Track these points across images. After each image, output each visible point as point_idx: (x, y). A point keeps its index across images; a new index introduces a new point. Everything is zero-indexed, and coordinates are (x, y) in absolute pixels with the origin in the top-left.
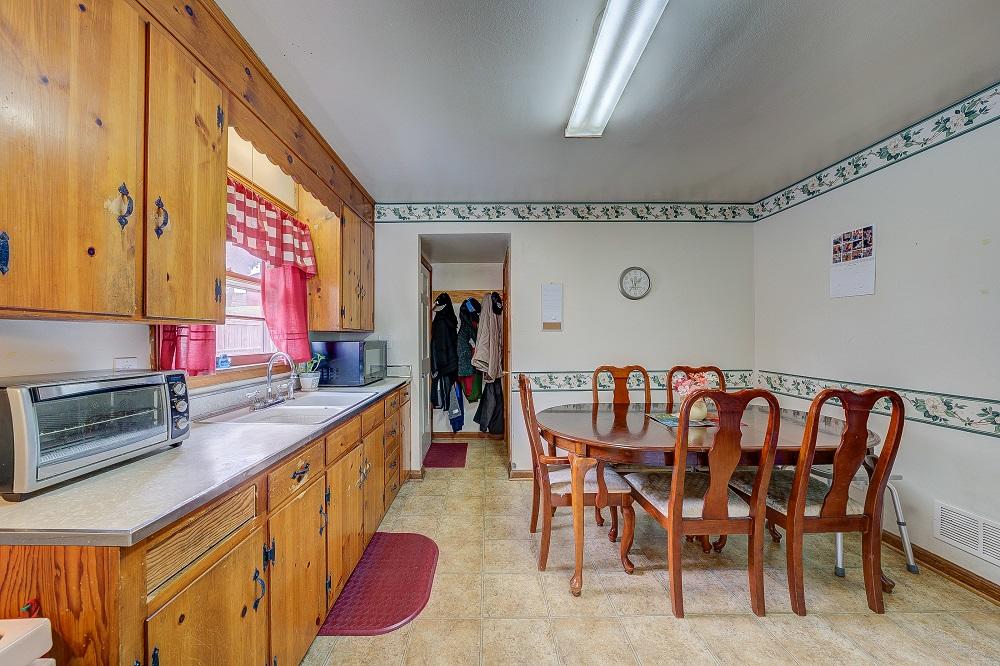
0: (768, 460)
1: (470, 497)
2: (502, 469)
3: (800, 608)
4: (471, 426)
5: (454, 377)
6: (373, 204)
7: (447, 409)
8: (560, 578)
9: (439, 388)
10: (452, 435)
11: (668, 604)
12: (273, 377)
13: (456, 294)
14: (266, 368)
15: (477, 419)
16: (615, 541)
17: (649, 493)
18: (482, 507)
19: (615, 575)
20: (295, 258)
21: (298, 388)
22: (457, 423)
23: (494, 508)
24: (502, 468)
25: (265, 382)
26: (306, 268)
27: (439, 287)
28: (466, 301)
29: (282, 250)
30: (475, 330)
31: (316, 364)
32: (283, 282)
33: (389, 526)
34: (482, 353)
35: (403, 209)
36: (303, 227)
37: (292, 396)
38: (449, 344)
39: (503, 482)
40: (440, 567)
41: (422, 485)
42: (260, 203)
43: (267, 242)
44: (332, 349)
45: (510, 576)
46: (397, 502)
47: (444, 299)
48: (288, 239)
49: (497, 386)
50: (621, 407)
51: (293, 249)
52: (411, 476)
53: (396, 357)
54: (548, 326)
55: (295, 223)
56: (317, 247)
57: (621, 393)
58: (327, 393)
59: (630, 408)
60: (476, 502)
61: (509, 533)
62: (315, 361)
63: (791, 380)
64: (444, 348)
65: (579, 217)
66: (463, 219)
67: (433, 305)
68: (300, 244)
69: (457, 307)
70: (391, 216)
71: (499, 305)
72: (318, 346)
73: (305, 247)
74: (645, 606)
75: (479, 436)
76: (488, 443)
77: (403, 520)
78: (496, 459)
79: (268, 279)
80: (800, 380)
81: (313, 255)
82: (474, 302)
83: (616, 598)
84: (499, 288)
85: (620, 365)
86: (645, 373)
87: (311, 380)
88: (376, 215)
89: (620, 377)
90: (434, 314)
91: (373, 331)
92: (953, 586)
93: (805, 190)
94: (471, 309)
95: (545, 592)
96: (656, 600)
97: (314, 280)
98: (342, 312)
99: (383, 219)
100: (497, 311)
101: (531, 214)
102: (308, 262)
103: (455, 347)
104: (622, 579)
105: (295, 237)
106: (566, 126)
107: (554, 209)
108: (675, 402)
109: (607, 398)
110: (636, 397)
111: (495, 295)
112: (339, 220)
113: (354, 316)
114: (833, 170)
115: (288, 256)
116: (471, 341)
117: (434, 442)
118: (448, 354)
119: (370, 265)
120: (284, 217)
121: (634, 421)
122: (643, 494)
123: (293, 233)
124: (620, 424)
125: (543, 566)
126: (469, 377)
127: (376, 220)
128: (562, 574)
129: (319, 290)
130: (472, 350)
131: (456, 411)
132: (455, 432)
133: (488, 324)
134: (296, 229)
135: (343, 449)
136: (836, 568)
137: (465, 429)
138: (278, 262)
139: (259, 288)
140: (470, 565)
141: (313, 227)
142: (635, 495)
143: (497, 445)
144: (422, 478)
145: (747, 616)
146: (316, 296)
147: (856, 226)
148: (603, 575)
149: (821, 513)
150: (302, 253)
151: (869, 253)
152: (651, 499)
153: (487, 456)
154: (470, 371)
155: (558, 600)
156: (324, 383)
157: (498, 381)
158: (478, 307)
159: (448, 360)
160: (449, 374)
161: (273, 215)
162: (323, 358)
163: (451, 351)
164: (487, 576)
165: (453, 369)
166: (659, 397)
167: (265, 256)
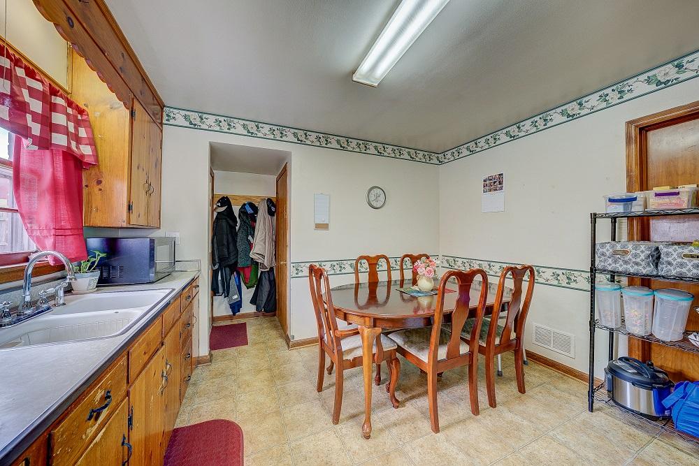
0: (481, 313)
1: (260, 371)
2: (281, 342)
3: (493, 403)
4: (248, 308)
5: (234, 268)
6: (162, 106)
7: (227, 296)
8: (352, 427)
9: (220, 278)
10: (230, 318)
11: (426, 426)
12: (34, 280)
13: (237, 198)
14: (22, 270)
15: (253, 301)
16: (379, 385)
17: (410, 347)
18: (272, 379)
19: (388, 412)
20: (69, 143)
21: (69, 291)
22: (236, 307)
23: (282, 377)
24: (281, 340)
25: (20, 287)
26: (83, 156)
27: (221, 192)
28: (245, 204)
29: (51, 131)
30: (254, 228)
31: (93, 263)
32: (49, 169)
33: (186, 419)
34: (260, 247)
35: (194, 116)
36: (81, 112)
37: (61, 302)
38: (230, 239)
39: (285, 353)
40: (248, 449)
41: (211, 368)
42: (16, 64)
43: (29, 117)
44: (112, 246)
45: (312, 437)
46: (190, 391)
47: (225, 201)
48: (59, 119)
49: (271, 274)
50: (373, 284)
51: (67, 133)
52: (200, 362)
53: (184, 253)
54: (319, 226)
55: (70, 104)
56: (98, 136)
57: (373, 274)
58: (109, 294)
59: (379, 285)
60: (265, 374)
61: (301, 398)
62: (93, 260)
63: (460, 260)
64: (226, 244)
65: (341, 147)
66: (252, 134)
67: (215, 206)
68: (76, 129)
69: (236, 209)
70: (180, 120)
71: (273, 209)
72: (94, 243)
73: (83, 133)
74: (414, 431)
75: (256, 315)
76: (264, 320)
77: (198, 409)
78: (273, 333)
79: (24, 162)
80: (465, 261)
81: (92, 142)
82: (252, 205)
83: (394, 430)
84: (273, 195)
85: (373, 255)
86: (387, 259)
87: (87, 280)
88: (165, 118)
89: (373, 262)
90: (215, 214)
91: (159, 228)
92: (541, 367)
93: (468, 149)
94: (250, 211)
95: (343, 443)
96: (420, 424)
97: (93, 171)
98: (130, 208)
99: (172, 122)
100: (271, 213)
101: (307, 139)
102: (86, 150)
103: (235, 242)
104: (393, 414)
105: (68, 119)
106: (354, 72)
107: (324, 139)
108: (405, 278)
109: (364, 278)
110: (382, 277)
111: (269, 200)
112: (128, 112)
113: (142, 213)
114: (483, 140)
115: (59, 139)
116: (250, 238)
117: (215, 325)
118: (228, 249)
119: (158, 163)
120: (54, 92)
121: (381, 293)
122: (406, 347)
123: (68, 115)
124: (373, 297)
125: (336, 420)
126: (248, 267)
127: (164, 122)
128: (351, 423)
129: (99, 182)
130: (251, 245)
131: (236, 297)
132: (234, 314)
133: (264, 223)
134: (70, 111)
135: (147, 357)
136: (498, 371)
137: (244, 310)
138: (44, 143)
139: (10, 172)
140: (275, 437)
141: (94, 113)
142: (400, 350)
143: (271, 321)
144: (211, 361)
145: (470, 418)
146: (96, 189)
147: (495, 173)
148: (380, 414)
149: (500, 341)
150: (78, 140)
151: (501, 188)
152: (412, 351)
153: (266, 331)
154: (249, 263)
155: (355, 447)
156: (104, 282)
157: (272, 269)
158: (255, 209)
159: (229, 253)
160: (230, 266)
161: (38, 86)
162: (103, 255)
163: (231, 246)
164: (293, 444)
165: (233, 261)
166: (396, 276)
167: (24, 132)
